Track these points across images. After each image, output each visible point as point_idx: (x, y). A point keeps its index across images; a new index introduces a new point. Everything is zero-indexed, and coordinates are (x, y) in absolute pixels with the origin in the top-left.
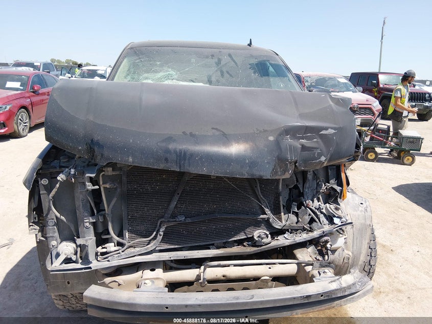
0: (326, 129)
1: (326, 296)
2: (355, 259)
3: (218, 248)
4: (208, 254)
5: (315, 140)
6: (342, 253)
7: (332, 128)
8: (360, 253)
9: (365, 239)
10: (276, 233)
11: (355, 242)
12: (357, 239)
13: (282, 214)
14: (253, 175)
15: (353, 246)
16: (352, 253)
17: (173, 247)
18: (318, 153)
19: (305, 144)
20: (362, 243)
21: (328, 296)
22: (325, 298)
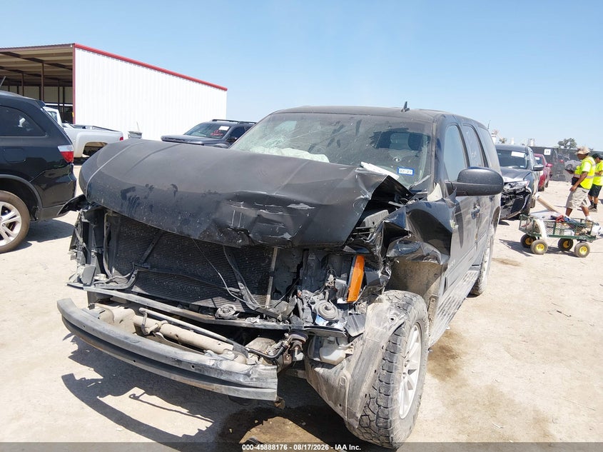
0: (298, 203)
1: (198, 369)
2: (355, 387)
3: (183, 308)
4: (166, 309)
5: (280, 213)
6: (340, 372)
7: (305, 203)
8: (363, 381)
9: (373, 364)
10: (248, 313)
11: (360, 364)
12: (363, 360)
13: (269, 296)
14: (181, 232)
15: (355, 368)
16: (352, 376)
17: (144, 293)
18: (280, 229)
19: (263, 215)
20: (368, 368)
21: (200, 370)
22: (197, 372)
